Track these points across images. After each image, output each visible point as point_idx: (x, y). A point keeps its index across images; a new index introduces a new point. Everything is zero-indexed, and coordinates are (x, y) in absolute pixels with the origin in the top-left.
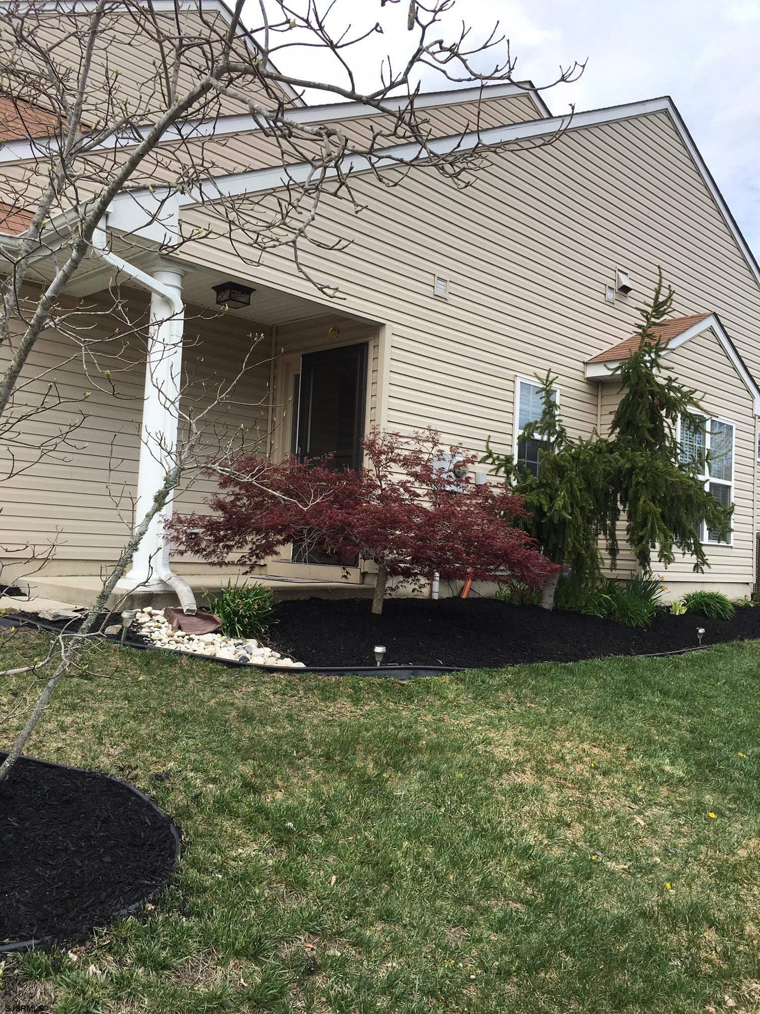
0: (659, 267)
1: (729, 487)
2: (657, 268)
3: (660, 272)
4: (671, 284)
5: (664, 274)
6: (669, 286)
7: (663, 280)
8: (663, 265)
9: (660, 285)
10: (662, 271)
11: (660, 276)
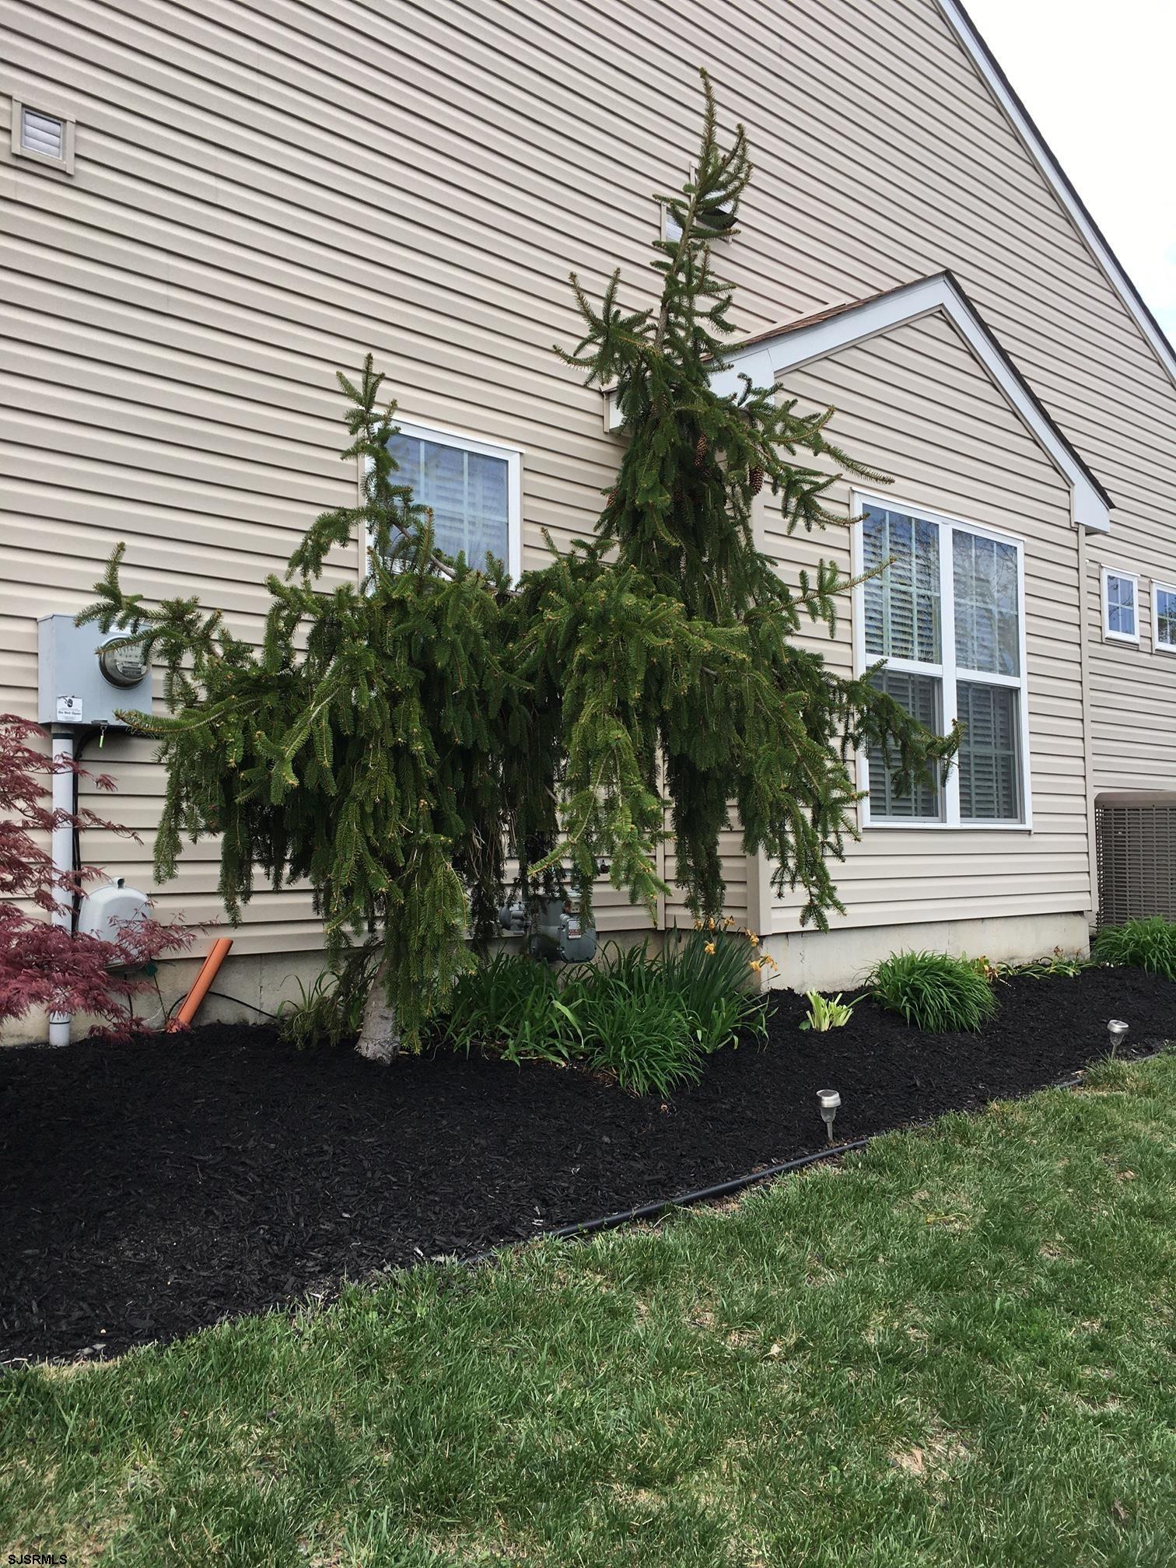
0: (704, 74)
1: (1015, 691)
2: (698, 75)
3: (708, 88)
4: (745, 124)
5: (718, 92)
6: (739, 126)
7: (717, 109)
8: (714, 69)
9: (711, 120)
10: (712, 83)
11: (709, 97)
